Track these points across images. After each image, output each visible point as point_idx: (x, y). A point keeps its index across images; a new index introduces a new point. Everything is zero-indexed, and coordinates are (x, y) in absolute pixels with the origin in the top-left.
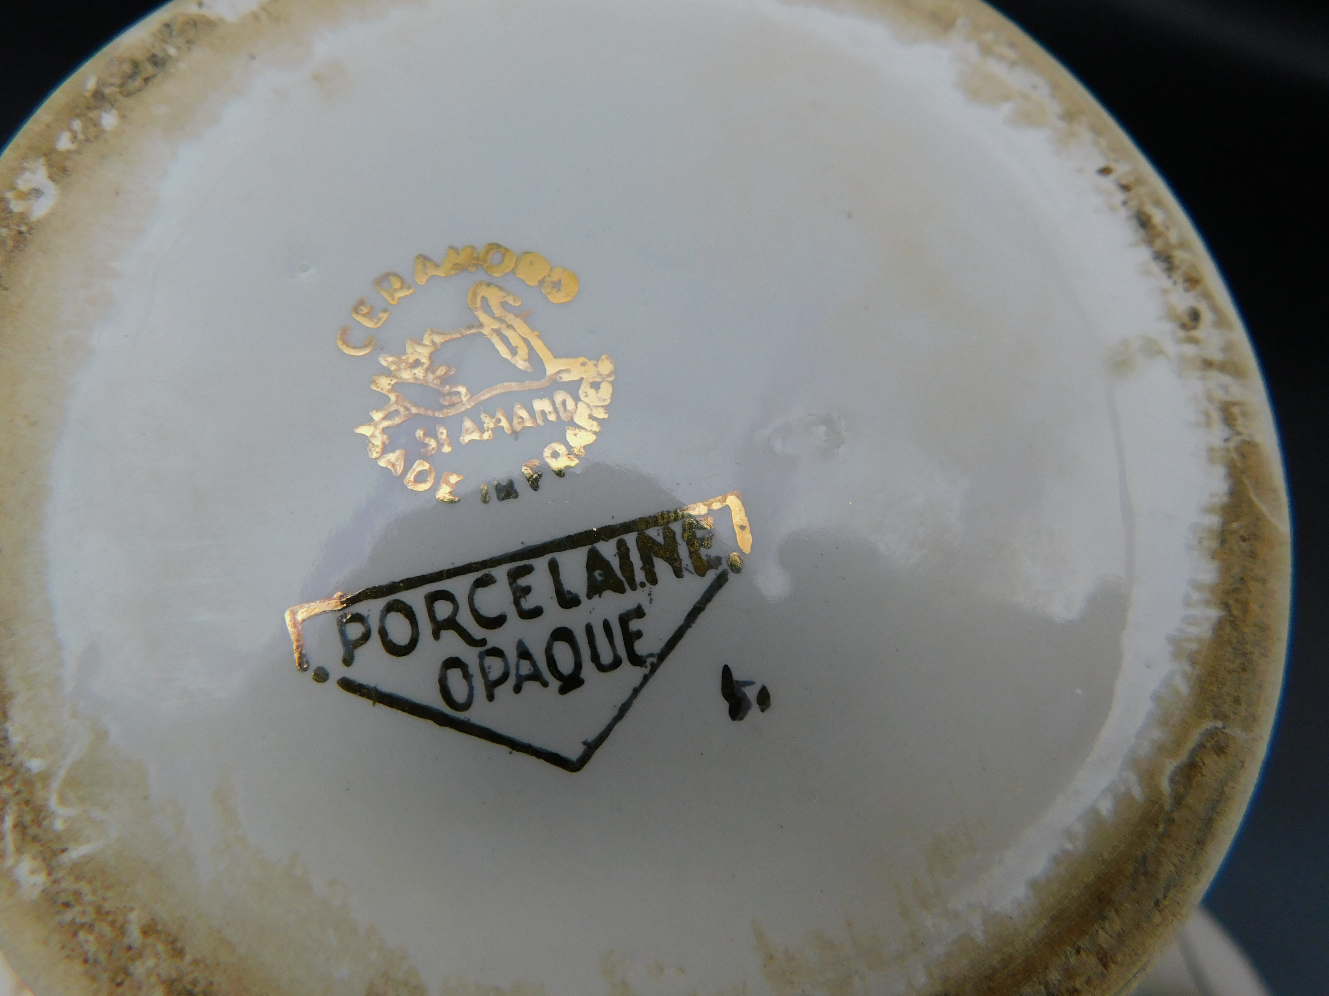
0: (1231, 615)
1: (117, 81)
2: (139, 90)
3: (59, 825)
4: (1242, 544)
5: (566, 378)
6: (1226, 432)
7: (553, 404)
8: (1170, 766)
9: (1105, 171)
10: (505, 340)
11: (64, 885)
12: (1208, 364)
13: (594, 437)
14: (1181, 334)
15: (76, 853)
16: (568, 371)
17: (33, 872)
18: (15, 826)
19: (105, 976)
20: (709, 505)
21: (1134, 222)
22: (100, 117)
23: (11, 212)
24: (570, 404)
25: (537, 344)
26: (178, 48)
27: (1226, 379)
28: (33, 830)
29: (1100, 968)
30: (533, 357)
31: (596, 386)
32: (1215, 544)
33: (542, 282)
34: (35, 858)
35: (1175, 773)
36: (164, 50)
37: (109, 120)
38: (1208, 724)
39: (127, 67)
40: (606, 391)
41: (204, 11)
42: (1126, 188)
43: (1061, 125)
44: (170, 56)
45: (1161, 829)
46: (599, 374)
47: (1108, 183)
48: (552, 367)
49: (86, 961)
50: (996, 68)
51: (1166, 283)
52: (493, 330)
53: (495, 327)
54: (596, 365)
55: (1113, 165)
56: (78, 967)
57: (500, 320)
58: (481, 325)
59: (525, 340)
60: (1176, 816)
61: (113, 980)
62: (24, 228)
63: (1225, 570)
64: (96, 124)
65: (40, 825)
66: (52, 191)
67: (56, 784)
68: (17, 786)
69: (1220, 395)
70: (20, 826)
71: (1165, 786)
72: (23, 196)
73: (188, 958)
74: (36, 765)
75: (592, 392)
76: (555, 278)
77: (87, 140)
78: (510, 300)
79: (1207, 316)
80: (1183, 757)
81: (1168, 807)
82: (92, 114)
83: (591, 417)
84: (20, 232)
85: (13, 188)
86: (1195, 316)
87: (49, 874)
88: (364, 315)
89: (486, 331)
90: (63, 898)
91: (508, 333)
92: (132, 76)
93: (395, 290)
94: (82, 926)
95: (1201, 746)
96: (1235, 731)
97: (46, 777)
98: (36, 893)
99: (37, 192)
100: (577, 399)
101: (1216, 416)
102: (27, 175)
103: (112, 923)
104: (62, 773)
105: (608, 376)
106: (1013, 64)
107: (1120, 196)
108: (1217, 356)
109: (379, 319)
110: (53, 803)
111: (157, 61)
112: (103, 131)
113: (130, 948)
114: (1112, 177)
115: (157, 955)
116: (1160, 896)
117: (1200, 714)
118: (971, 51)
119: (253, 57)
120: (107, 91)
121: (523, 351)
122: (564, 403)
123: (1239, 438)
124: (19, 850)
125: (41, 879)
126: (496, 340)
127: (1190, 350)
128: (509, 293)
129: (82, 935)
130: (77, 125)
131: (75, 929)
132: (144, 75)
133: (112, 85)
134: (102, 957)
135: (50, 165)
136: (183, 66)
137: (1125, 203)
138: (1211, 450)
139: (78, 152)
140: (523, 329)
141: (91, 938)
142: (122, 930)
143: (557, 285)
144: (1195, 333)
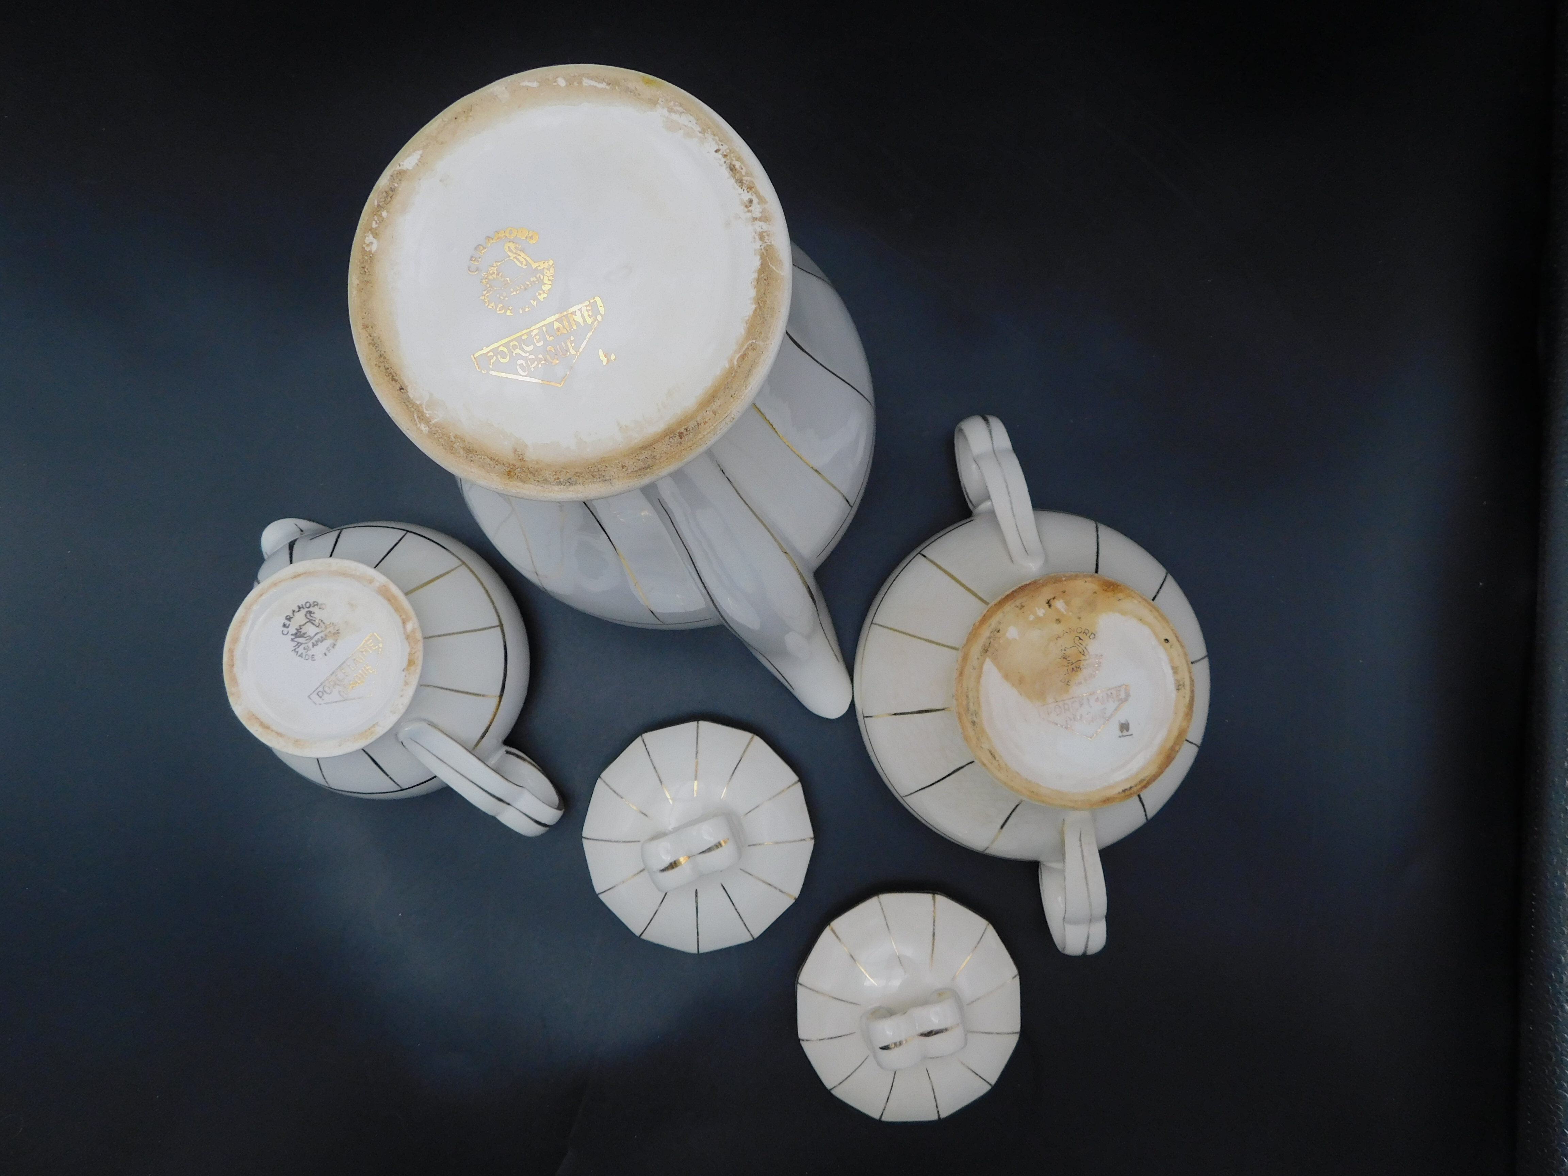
0: (760, 306)
1: (383, 200)
2: (390, 201)
3: (428, 415)
4: (765, 281)
5: (539, 268)
6: (761, 243)
7: (536, 277)
8: (737, 356)
9: (717, 151)
10: (518, 260)
11: (433, 429)
12: (755, 219)
13: (550, 286)
14: (746, 209)
15: (433, 421)
16: (539, 266)
17: (424, 427)
18: (417, 417)
19: (448, 448)
20: (589, 301)
21: (728, 169)
22: (381, 214)
23: (366, 251)
24: (542, 277)
25: (528, 259)
26: (397, 183)
27: (761, 223)
28: (422, 417)
29: (714, 415)
30: (528, 264)
31: (548, 269)
32: (756, 283)
33: (526, 237)
34: (424, 424)
35: (739, 358)
36: (393, 185)
37: (384, 214)
38: (750, 342)
39: (384, 194)
40: (552, 270)
41: (401, 167)
42: (725, 156)
43: (700, 135)
44: (396, 187)
45: (733, 375)
46: (549, 265)
47: (719, 155)
48: (534, 266)
49: (443, 446)
50: (675, 117)
51: (741, 191)
52: (514, 257)
53: (514, 256)
54: (548, 262)
55: (721, 147)
56: (441, 447)
57: (516, 253)
58: (510, 256)
59: (524, 258)
60: (738, 370)
61: (450, 449)
62: (371, 255)
63: (758, 292)
64: (381, 216)
65: (423, 416)
66: (375, 241)
67: (424, 406)
68: (415, 408)
69: (759, 230)
70: (418, 417)
71: (735, 362)
72: (368, 245)
73: (466, 442)
74: (418, 402)
75: (548, 272)
76: (530, 235)
77: (380, 222)
78: (517, 246)
79: (755, 201)
80: (742, 353)
81: (735, 368)
82: (379, 213)
83: (549, 280)
84: (371, 257)
85: (365, 243)
86: (751, 201)
87: (429, 427)
88: (474, 261)
89: (512, 258)
90: (433, 432)
91: (519, 257)
92: (387, 197)
93: (482, 250)
94: (440, 438)
95: (748, 348)
96: (759, 343)
97: (421, 405)
98: (427, 432)
99: (372, 243)
100: (544, 275)
101: (757, 238)
102: (367, 238)
103: (447, 436)
104: (425, 404)
105: (552, 265)
106: (681, 113)
107: (723, 160)
108: (758, 215)
109: (479, 261)
110: (425, 411)
111: (393, 190)
112: (383, 218)
113: (452, 442)
114: (720, 152)
115: (459, 442)
116: (733, 394)
117: (747, 338)
118: (665, 111)
119: (420, 179)
120: (381, 204)
121: (524, 262)
122: (540, 277)
123: (766, 244)
124: (420, 423)
125: (427, 428)
126: (515, 260)
127: (749, 215)
128: (516, 243)
129: (440, 440)
130: (376, 218)
131: (438, 439)
132: (390, 196)
133: (381, 202)
134: (446, 444)
135: (372, 233)
136: (400, 189)
137: (725, 162)
138: (755, 250)
139: (379, 227)
140: (523, 255)
141: (443, 440)
142: (449, 438)
143: (531, 238)
144: (750, 208)
